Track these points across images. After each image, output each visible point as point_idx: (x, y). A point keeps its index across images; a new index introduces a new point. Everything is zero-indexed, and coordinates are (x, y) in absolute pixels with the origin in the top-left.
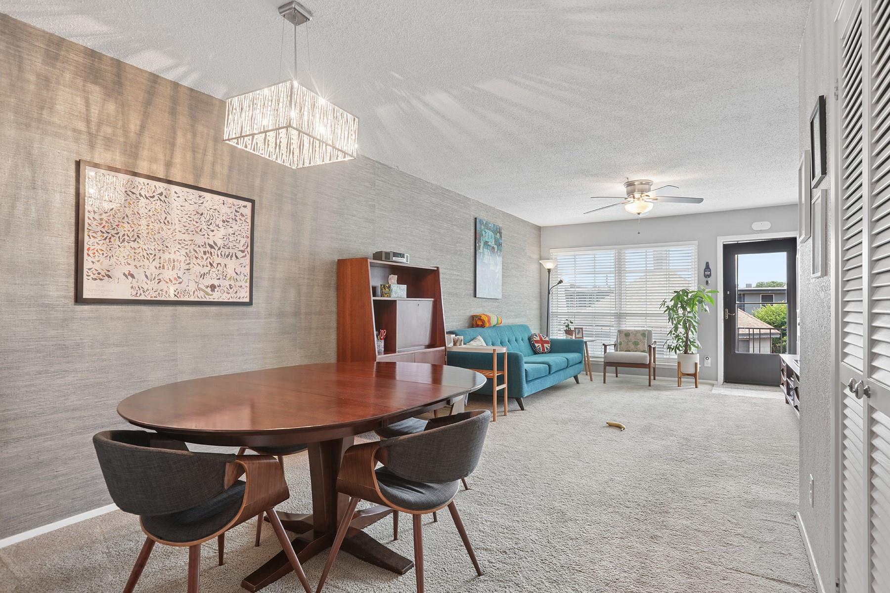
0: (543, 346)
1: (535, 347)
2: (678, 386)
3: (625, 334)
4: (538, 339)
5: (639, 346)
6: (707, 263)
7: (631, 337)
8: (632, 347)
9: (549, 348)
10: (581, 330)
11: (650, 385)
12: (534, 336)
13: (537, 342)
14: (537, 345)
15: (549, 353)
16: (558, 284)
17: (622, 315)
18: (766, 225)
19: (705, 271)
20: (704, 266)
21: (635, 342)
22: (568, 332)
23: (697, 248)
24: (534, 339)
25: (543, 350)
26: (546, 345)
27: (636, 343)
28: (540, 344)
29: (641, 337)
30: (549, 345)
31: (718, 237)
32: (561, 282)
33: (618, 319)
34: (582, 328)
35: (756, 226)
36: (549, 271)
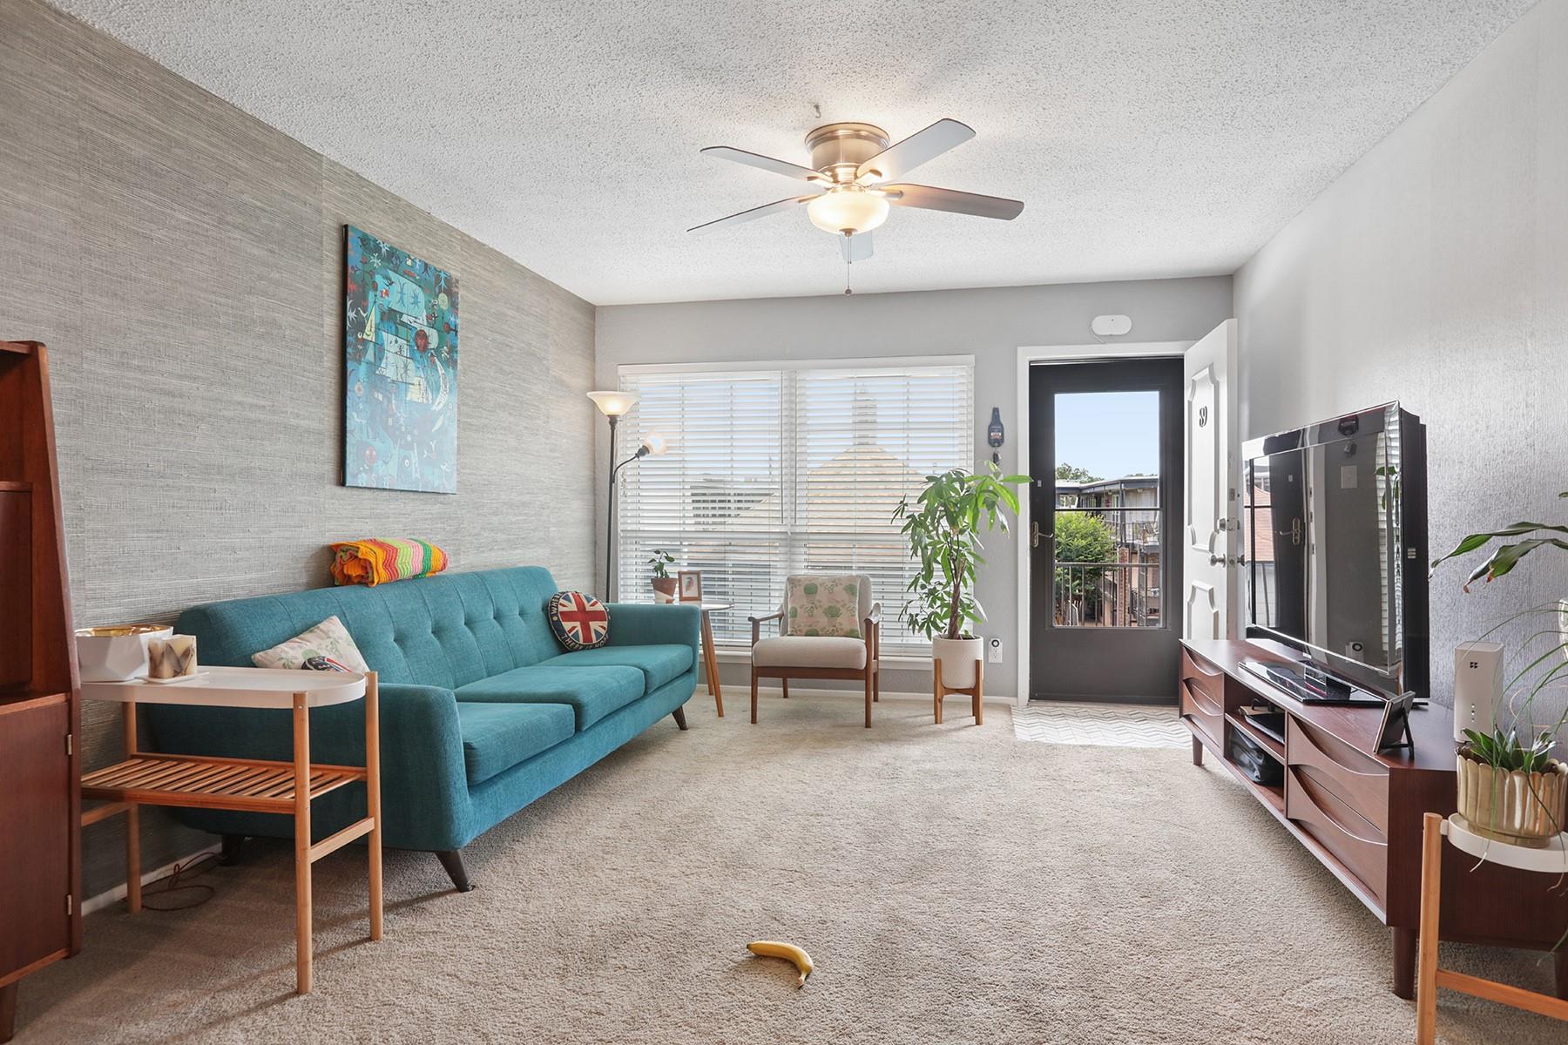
0: (586, 628)
1: (561, 631)
2: (936, 723)
3: (805, 589)
4: (572, 607)
5: (839, 620)
6: (996, 411)
7: (822, 596)
8: (823, 621)
9: (603, 632)
10: (694, 578)
11: (868, 725)
12: (562, 601)
13: (569, 616)
14: (567, 625)
15: (605, 645)
16: (637, 456)
17: (799, 537)
18: (1122, 324)
19: (990, 430)
20: (988, 419)
21: (830, 607)
22: (662, 584)
23: (972, 372)
24: (561, 609)
25: (587, 638)
26: (595, 625)
27: (832, 613)
28: (578, 624)
29: (845, 596)
30: (605, 624)
31: (1020, 349)
32: (643, 451)
33: (787, 549)
34: (698, 573)
35: (1102, 325)
36: (613, 420)
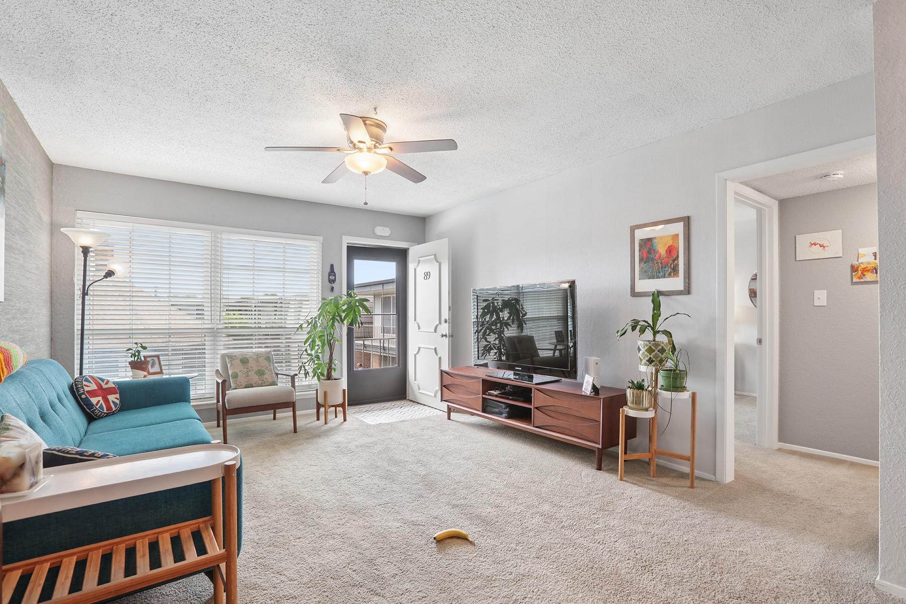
0: (106, 401)
1: (90, 405)
3: (241, 361)
4: (93, 387)
5: (265, 376)
6: (332, 266)
7: (251, 363)
8: (255, 378)
9: (118, 402)
10: (156, 359)
11: (295, 431)
12: (84, 383)
13: (93, 393)
14: (94, 400)
15: (119, 411)
16: (106, 277)
17: (219, 331)
18: (385, 231)
19: (330, 275)
20: (328, 269)
21: (258, 370)
22: (137, 365)
23: (321, 246)
24: (86, 389)
25: (109, 408)
26: (112, 398)
27: (261, 373)
28: (100, 398)
29: (266, 363)
30: (118, 396)
31: (343, 236)
32: (110, 274)
33: (213, 338)
34: (158, 356)
35: (380, 230)
36: (86, 250)
